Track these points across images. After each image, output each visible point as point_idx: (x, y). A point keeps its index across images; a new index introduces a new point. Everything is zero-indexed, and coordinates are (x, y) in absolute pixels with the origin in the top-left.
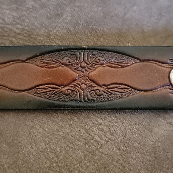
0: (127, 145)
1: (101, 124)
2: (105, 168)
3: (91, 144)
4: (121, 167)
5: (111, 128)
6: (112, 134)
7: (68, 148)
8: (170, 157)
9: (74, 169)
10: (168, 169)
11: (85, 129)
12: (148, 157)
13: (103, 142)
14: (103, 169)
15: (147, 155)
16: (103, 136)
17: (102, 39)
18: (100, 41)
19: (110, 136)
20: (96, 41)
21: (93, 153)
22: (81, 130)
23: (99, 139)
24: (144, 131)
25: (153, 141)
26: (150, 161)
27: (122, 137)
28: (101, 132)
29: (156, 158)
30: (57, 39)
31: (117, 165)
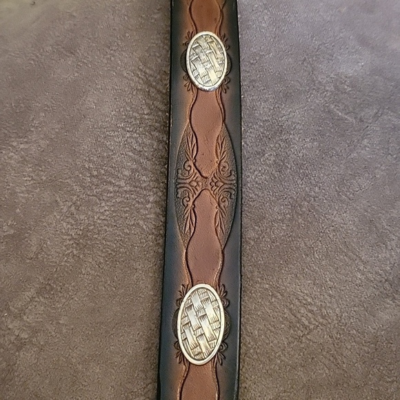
0: (341, 332)
1: (310, 304)
2: (313, 358)
3: (296, 329)
4: (332, 358)
5: (323, 310)
6: (323, 317)
7: (269, 331)
8: (394, 349)
9: (275, 357)
10: (390, 364)
11: (290, 309)
12: (366, 349)
13: (312, 327)
14: (310, 360)
15: (366, 346)
16: (312, 320)
17: (317, 189)
18: (314, 192)
19: (321, 320)
20: (308, 191)
21: (299, 339)
22: (286, 311)
23: (306, 323)
24: (365, 314)
25: (375, 329)
26: (368, 353)
27: (336, 322)
28: (310, 315)
29: (376, 349)
30: (257, 188)
31: (328, 356)
